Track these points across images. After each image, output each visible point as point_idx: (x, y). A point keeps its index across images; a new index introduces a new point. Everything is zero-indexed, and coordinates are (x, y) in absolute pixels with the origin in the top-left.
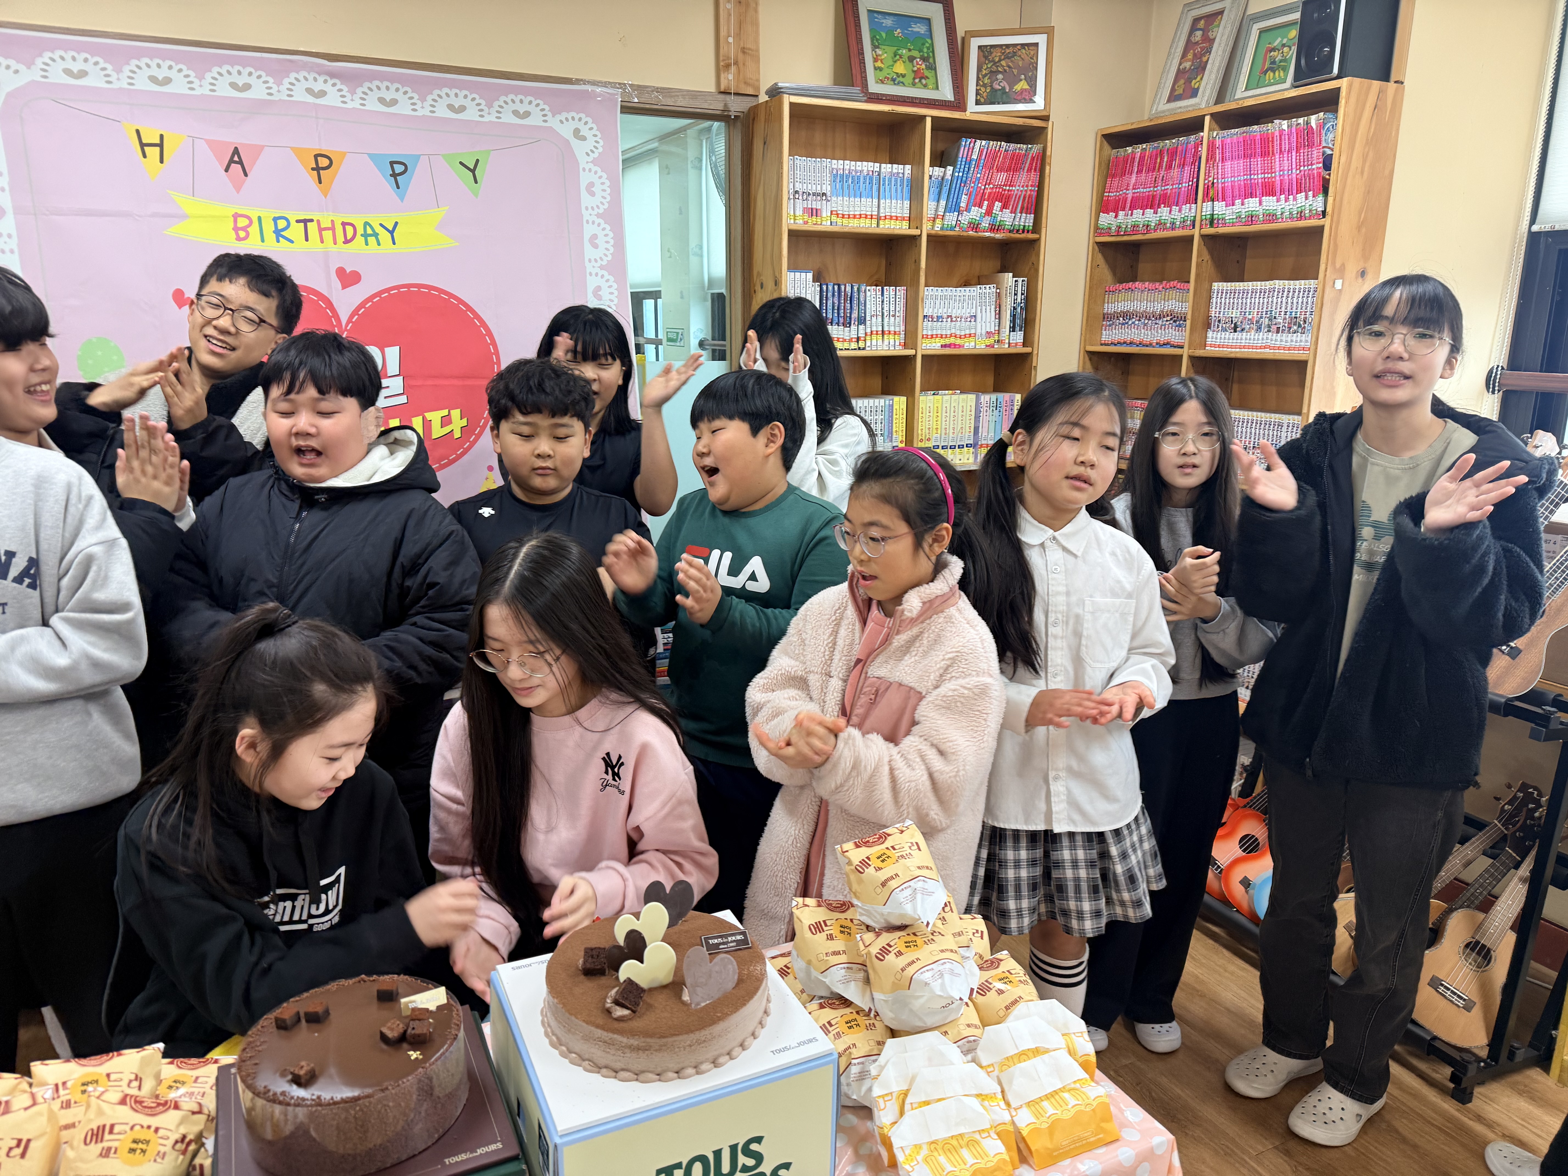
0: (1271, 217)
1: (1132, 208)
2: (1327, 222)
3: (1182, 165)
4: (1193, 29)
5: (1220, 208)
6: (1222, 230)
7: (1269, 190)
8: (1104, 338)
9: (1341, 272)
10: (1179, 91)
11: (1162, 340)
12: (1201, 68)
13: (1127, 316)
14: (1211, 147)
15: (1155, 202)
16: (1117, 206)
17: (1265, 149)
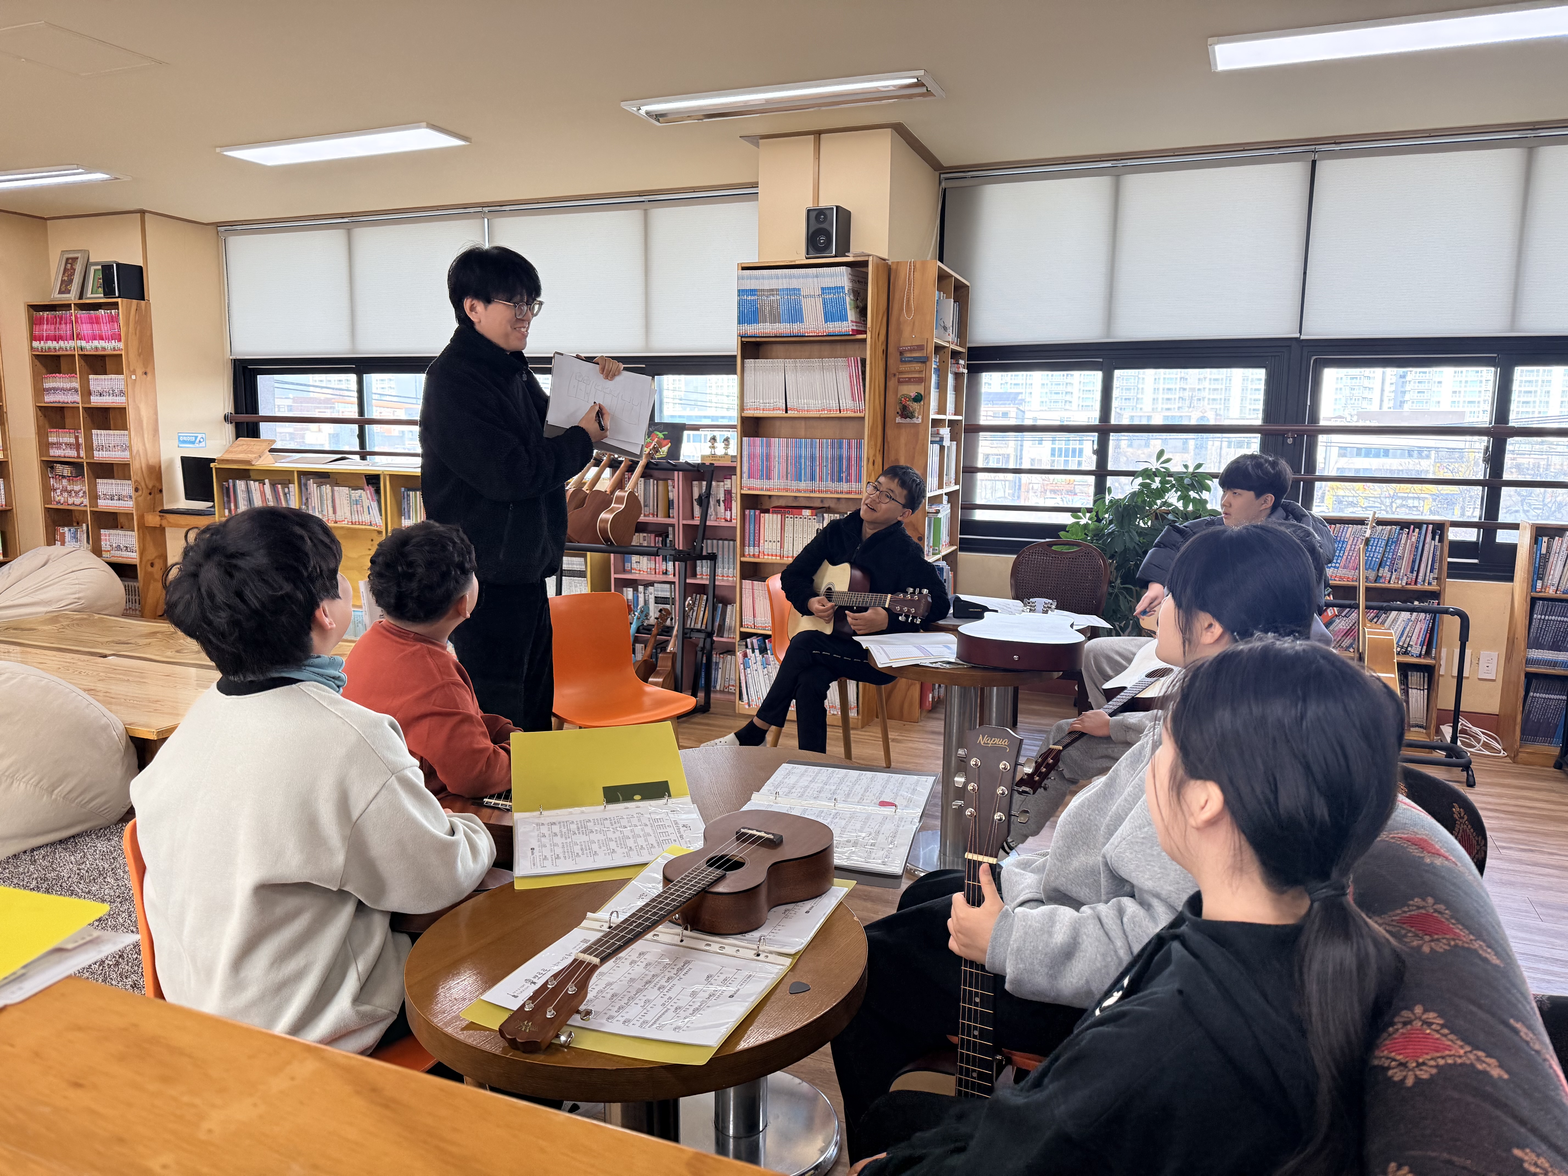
0: (104, 349)
1: (47, 340)
2: (123, 353)
3: (66, 323)
4: (66, 263)
5: (83, 343)
6: (86, 353)
7: (101, 338)
8: (46, 399)
9: (134, 372)
10: (63, 289)
11: (73, 400)
12: (71, 281)
13: (55, 389)
14: (76, 317)
15: (56, 338)
16: (40, 339)
17: (97, 321)
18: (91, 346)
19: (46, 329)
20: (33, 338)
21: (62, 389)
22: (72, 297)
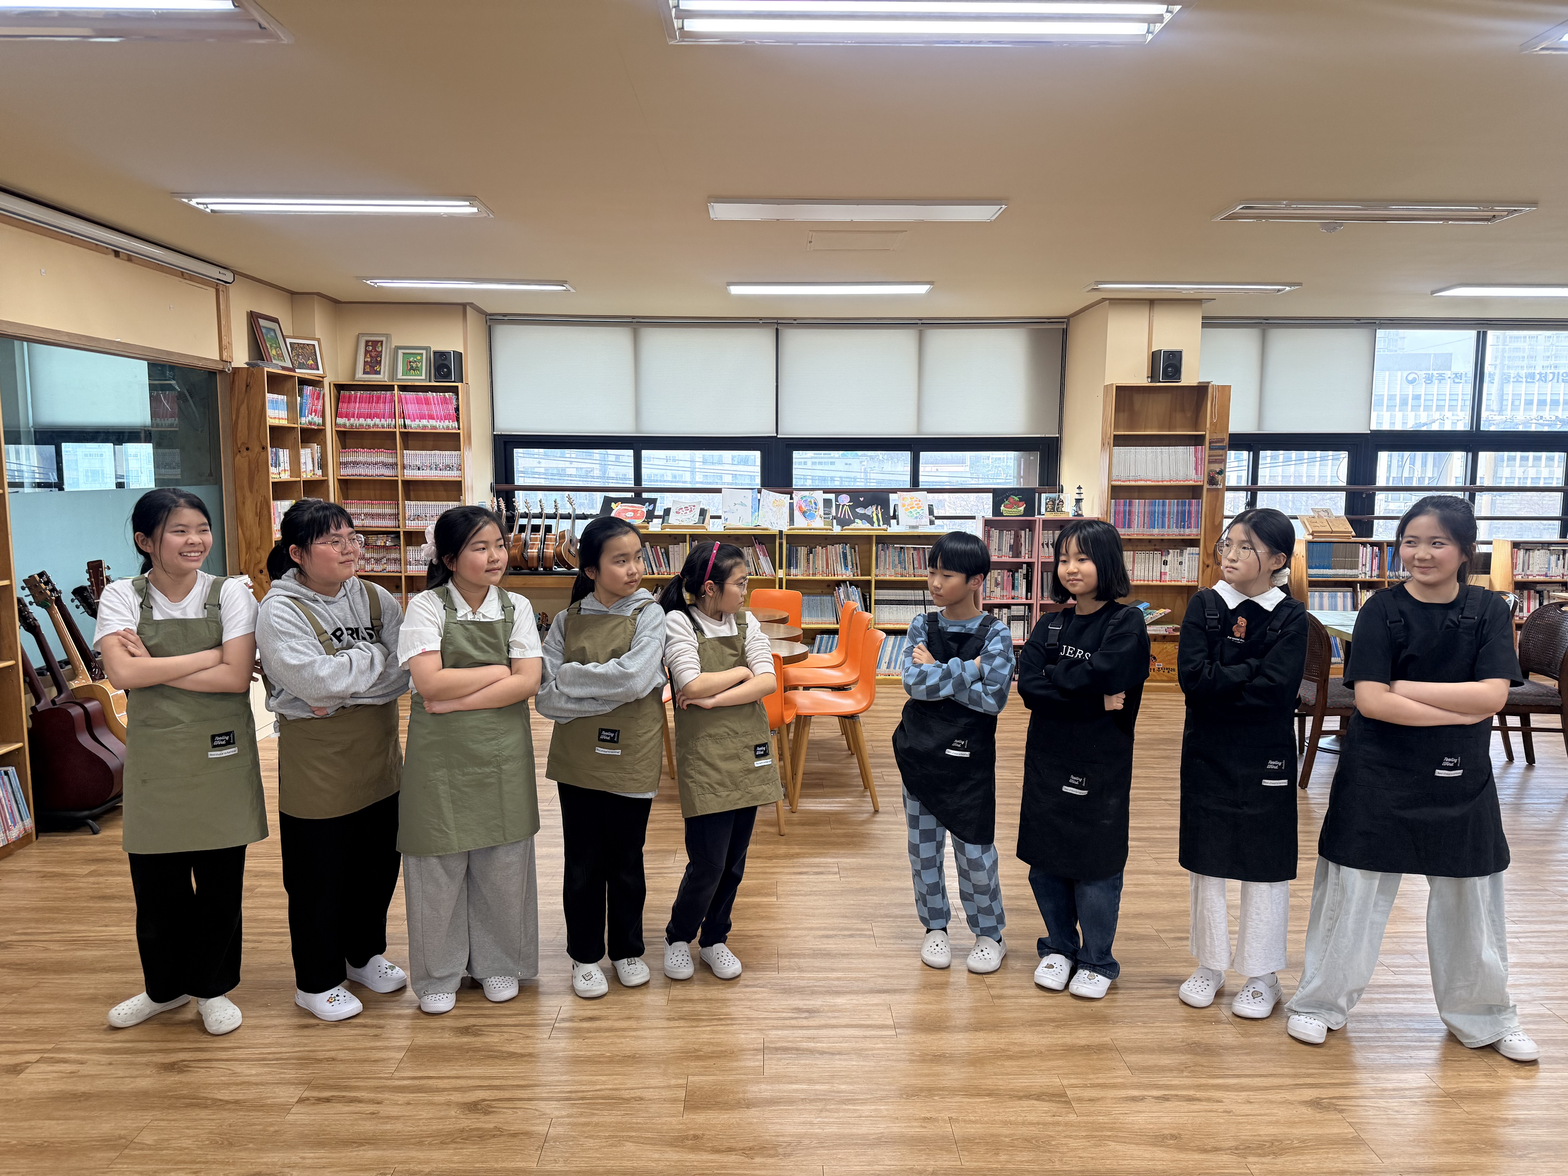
0: (434, 427)
1: (358, 417)
2: (460, 431)
4: (367, 345)
5: (408, 422)
6: (410, 430)
7: (431, 417)
8: (342, 473)
10: (368, 370)
12: (379, 363)
13: (355, 464)
15: (370, 416)
16: (347, 416)
17: (427, 402)
18: (414, 425)
19: (356, 407)
20: (337, 414)
22: (382, 378)
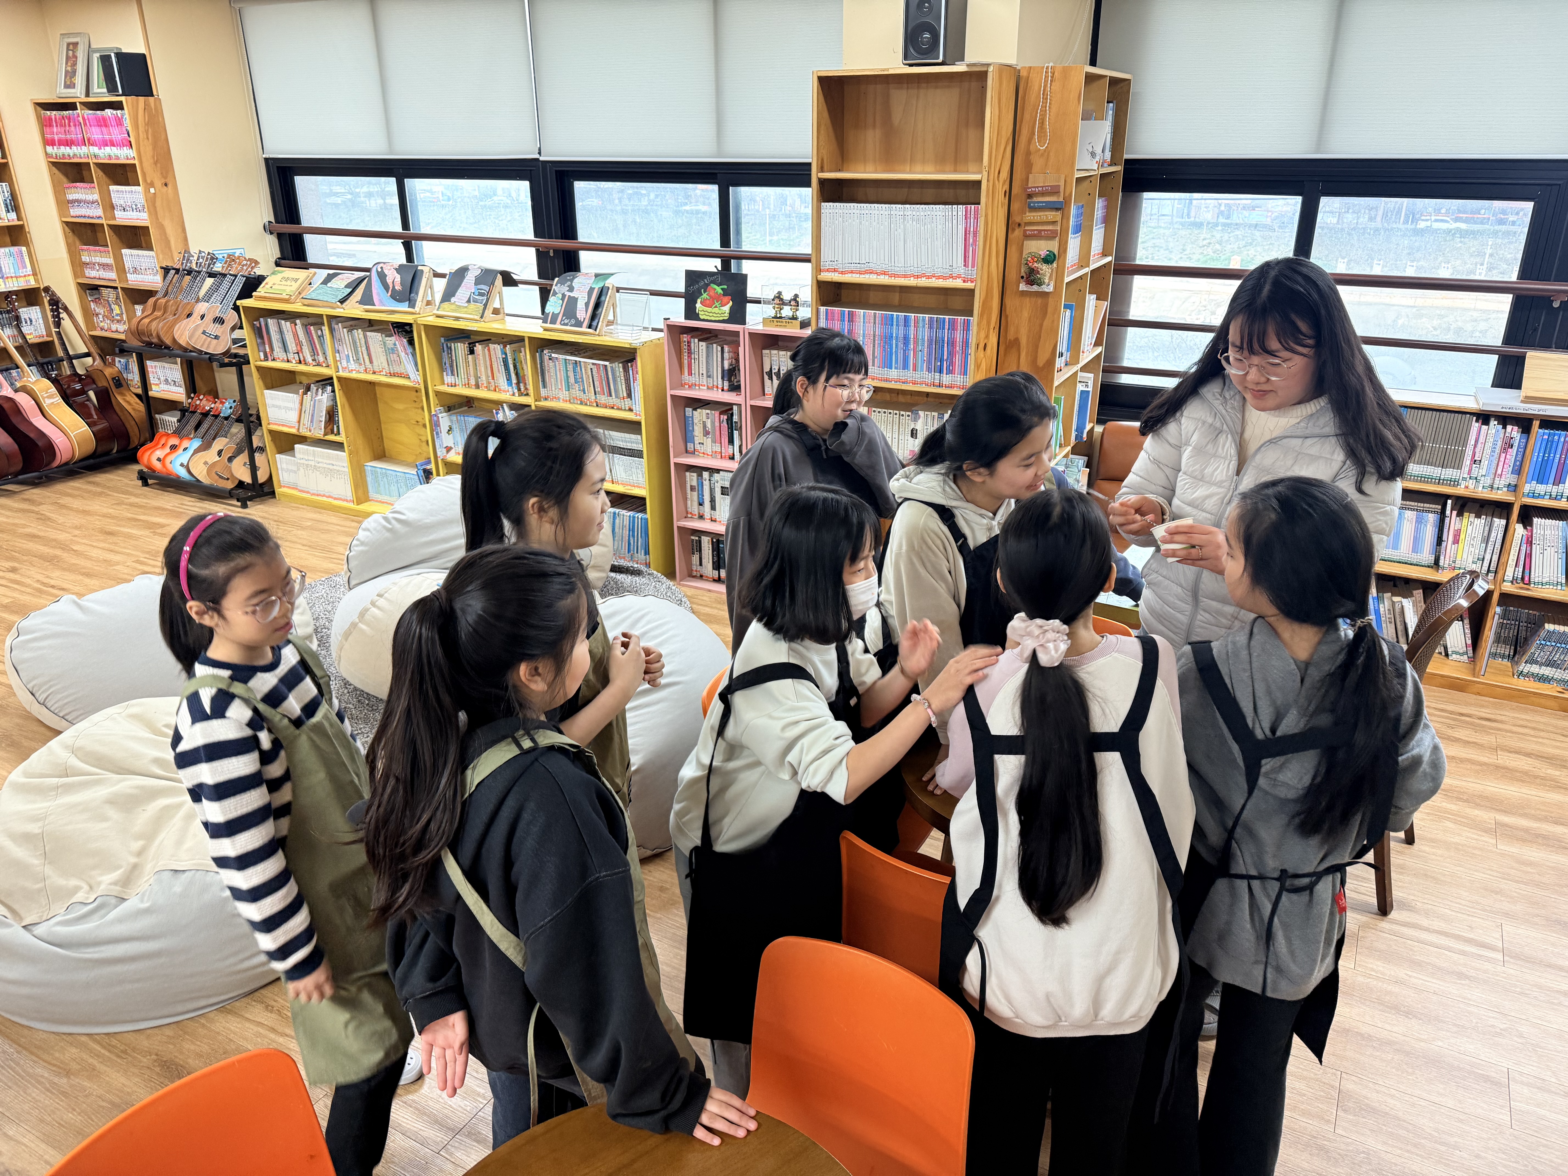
0: (117, 158)
1: (60, 145)
2: (136, 162)
3: (75, 126)
4: (68, 50)
5: (94, 150)
6: (101, 161)
7: (112, 144)
8: (72, 214)
9: (152, 185)
10: (68, 83)
11: (96, 215)
12: (74, 72)
13: (79, 201)
14: (84, 118)
16: (52, 143)
17: (105, 123)
18: (104, 154)
19: (56, 132)
20: (46, 141)
21: (85, 202)
22: (77, 93)
